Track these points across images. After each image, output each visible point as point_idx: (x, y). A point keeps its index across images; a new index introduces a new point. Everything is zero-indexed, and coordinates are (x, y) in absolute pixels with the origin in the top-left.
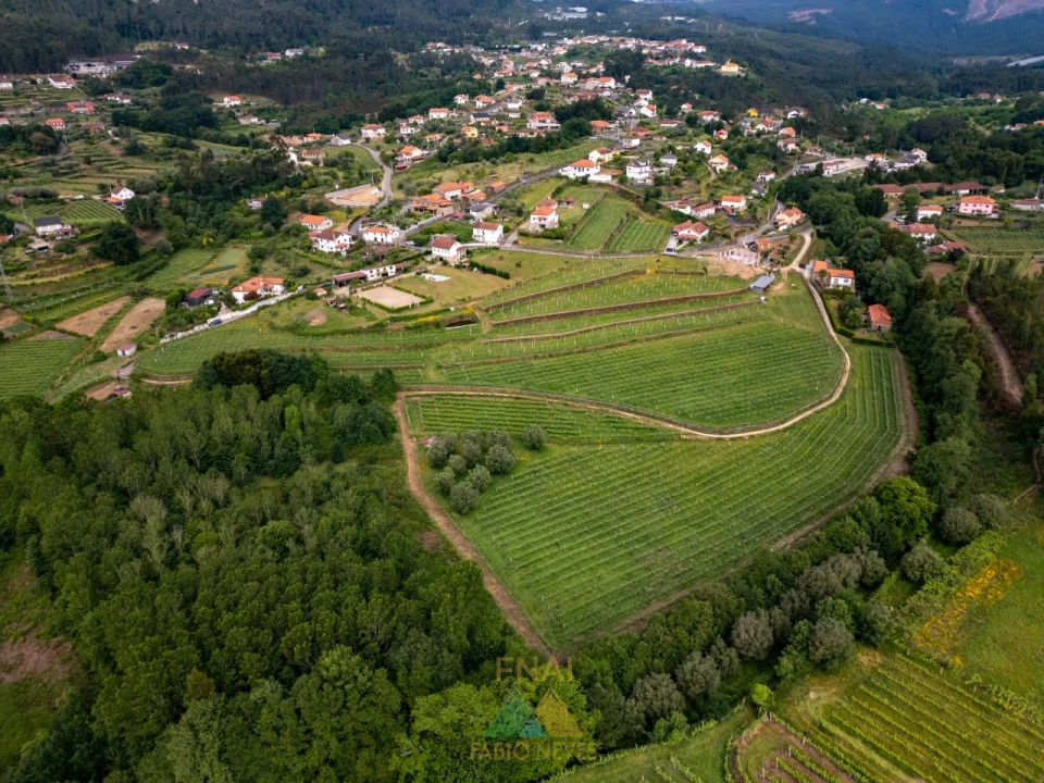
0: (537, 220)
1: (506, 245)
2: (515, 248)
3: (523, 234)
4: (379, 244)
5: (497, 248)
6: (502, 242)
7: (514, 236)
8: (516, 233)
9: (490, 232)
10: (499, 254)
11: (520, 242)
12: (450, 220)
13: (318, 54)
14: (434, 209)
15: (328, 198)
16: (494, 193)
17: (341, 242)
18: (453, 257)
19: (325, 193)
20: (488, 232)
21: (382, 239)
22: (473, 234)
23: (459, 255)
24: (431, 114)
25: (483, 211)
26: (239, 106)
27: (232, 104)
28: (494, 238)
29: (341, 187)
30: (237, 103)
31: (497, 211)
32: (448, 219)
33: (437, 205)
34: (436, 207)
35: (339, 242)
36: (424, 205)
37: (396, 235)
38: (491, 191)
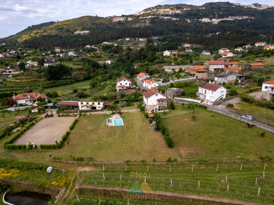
0: (268, 89)
1: (220, 106)
5: (204, 107)
6: (217, 102)
7: (236, 100)
12: (199, 81)
13: (228, 33)
14: (194, 73)
15: (164, 68)
16: (251, 70)
17: (122, 85)
18: (151, 106)
19: (164, 66)
20: (209, 92)
21: (148, 86)
22: (198, 91)
23: (158, 106)
24: (255, 45)
25: (226, 77)
26: (189, 47)
27: (187, 46)
28: (213, 98)
29: (175, 64)
30: (189, 46)
31: (241, 80)
32: (198, 81)
33: (195, 71)
34: (195, 73)
35: (121, 84)
36: (190, 71)
37: (155, 85)
38: (249, 68)
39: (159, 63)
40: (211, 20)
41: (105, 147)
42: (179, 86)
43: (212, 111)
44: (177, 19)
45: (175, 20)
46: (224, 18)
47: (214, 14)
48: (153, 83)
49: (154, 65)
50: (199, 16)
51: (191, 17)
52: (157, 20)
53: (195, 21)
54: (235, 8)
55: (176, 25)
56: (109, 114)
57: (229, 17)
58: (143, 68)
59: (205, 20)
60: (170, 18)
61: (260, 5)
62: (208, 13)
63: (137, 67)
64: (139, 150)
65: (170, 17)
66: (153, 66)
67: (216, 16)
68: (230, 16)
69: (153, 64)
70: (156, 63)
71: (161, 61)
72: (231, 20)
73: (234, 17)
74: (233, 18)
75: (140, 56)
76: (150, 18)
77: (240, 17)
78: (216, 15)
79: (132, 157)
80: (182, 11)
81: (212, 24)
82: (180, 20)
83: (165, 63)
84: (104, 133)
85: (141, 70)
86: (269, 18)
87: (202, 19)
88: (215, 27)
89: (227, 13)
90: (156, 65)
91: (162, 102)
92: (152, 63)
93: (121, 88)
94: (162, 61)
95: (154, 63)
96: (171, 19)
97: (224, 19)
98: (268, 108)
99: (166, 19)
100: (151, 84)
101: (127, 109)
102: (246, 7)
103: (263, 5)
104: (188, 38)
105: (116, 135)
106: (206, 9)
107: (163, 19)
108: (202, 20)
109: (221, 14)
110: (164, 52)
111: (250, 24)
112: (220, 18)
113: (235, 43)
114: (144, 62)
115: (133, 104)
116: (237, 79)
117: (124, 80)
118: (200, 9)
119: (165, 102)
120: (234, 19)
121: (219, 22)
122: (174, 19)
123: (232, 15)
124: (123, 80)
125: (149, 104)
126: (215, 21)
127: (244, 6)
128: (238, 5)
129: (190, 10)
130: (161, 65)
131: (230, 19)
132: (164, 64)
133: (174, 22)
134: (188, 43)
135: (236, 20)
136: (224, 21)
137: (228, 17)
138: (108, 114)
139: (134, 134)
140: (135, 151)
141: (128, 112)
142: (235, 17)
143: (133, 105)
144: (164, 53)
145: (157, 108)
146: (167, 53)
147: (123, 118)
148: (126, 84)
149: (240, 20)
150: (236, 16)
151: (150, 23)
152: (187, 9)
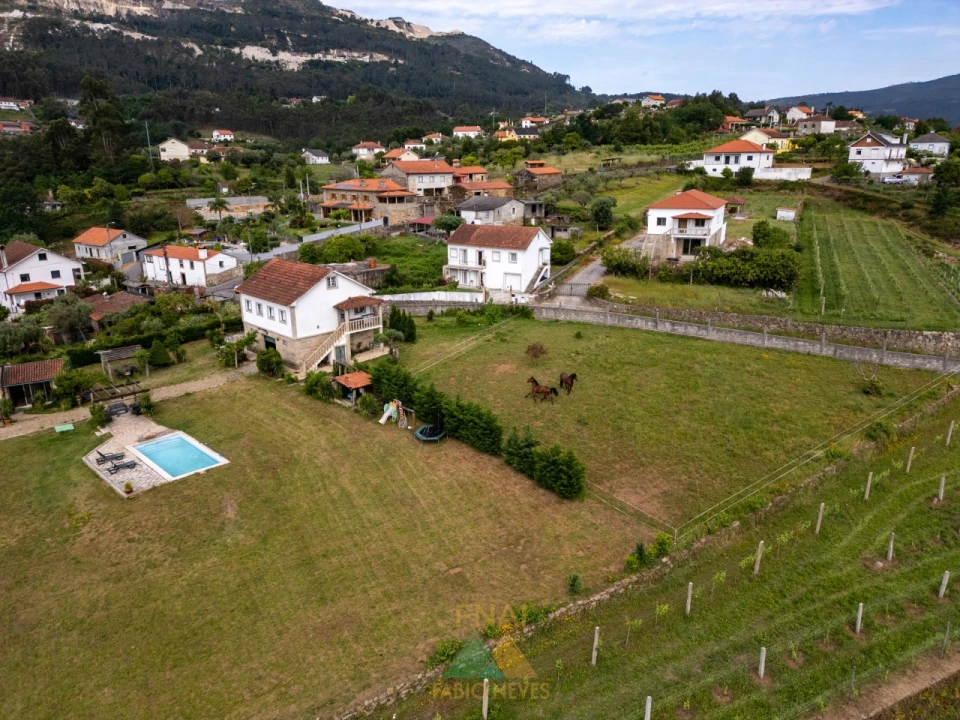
0: (671, 226)
1: (560, 301)
2: (592, 314)
3: (621, 268)
4: (176, 289)
5: (522, 312)
6: (544, 290)
7: (589, 275)
8: (598, 263)
9: (505, 254)
10: (531, 334)
11: (614, 292)
12: (401, 235)
13: (348, 101)
14: (368, 206)
15: (193, 207)
16: (536, 187)
17: (34, 279)
18: (314, 341)
19: (190, 197)
20: (496, 257)
21: (183, 276)
22: (446, 263)
23: (348, 333)
24: (455, 133)
25: (497, 210)
26: (230, 142)
27: (222, 138)
28: (518, 277)
29: (233, 192)
30: (228, 138)
31: (536, 218)
32: (398, 233)
33: (373, 198)
34: (373, 203)
35: (25, 278)
36: (344, 201)
37: (221, 264)
38: (526, 182)
39: (164, 186)
40: (275, 55)
41: (212, 623)
42: (350, 252)
43: (557, 321)
44: (146, 37)
45: (138, 40)
46: (316, 53)
47: (282, 37)
48: (209, 256)
49: (140, 194)
50: (228, 36)
51: (200, 35)
52: (54, 31)
53: (217, 51)
54: (342, 23)
55: (148, 58)
56: (70, 427)
57: (331, 51)
58: (88, 211)
59: (254, 52)
60: (117, 30)
61: (409, 24)
62: (259, 29)
63: (54, 207)
64: (440, 566)
65: (115, 26)
66: (134, 199)
67: (290, 44)
68: (333, 49)
69: (136, 190)
70: (148, 189)
71: (170, 179)
72: (339, 63)
73: (345, 53)
74: (344, 57)
75: (55, 155)
76: (16, 21)
77: (365, 55)
78: (288, 38)
79: (442, 615)
80: (158, 9)
81: (281, 70)
82: (160, 44)
83: (189, 186)
84: (131, 541)
85: (82, 217)
86: (443, 66)
87: (242, 48)
88: (297, 81)
89: (323, 37)
90: (148, 196)
91: (359, 316)
92: (130, 188)
93: (32, 298)
94: (175, 177)
95: (138, 186)
96: (120, 33)
97: (316, 57)
98: (704, 283)
99: (99, 30)
100: (203, 261)
101: (164, 385)
102: (374, 25)
103: (418, 27)
104: (217, 110)
105: (229, 528)
106: (246, 15)
107: (87, 30)
108: (244, 51)
109: (305, 39)
110: (162, 146)
111: (397, 79)
112: (304, 51)
113: (394, 130)
114: (88, 184)
115: (184, 352)
116: (528, 216)
117: (43, 257)
118: (227, 11)
119: (368, 311)
120: (347, 58)
121: (303, 64)
122: (137, 36)
123: (341, 46)
124: (37, 257)
125: (300, 335)
126: (292, 61)
127: (366, 20)
128: (349, 15)
129: (191, 10)
130: (175, 195)
131: (333, 56)
132: (187, 189)
133: (140, 48)
134: (221, 127)
135: (352, 65)
136: (319, 61)
137: (327, 51)
138: (59, 429)
139: (334, 490)
140: (426, 574)
141: (188, 394)
142: (350, 54)
143: (181, 359)
144: (164, 150)
145: (343, 347)
146: (174, 150)
147: (186, 426)
148: (56, 274)
149: (367, 64)
150: (350, 50)
151: (25, 39)
152: (177, 7)
